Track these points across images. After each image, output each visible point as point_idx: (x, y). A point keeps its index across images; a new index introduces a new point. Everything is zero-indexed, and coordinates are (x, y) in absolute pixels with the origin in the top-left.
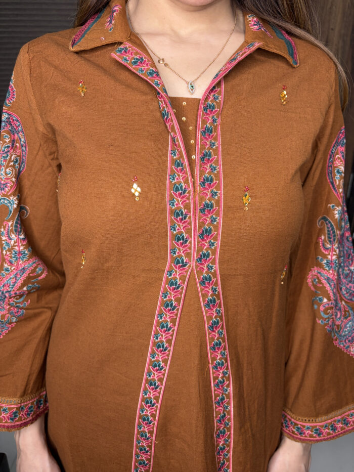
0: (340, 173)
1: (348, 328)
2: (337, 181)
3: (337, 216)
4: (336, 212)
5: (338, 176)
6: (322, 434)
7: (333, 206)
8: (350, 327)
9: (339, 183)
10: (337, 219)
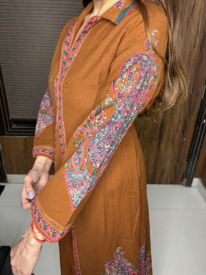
0: (122, 78)
1: (78, 177)
2: (118, 82)
3: (106, 103)
4: (107, 100)
5: (120, 80)
6: (46, 230)
7: (107, 96)
8: (79, 177)
9: (118, 84)
10: (106, 105)
